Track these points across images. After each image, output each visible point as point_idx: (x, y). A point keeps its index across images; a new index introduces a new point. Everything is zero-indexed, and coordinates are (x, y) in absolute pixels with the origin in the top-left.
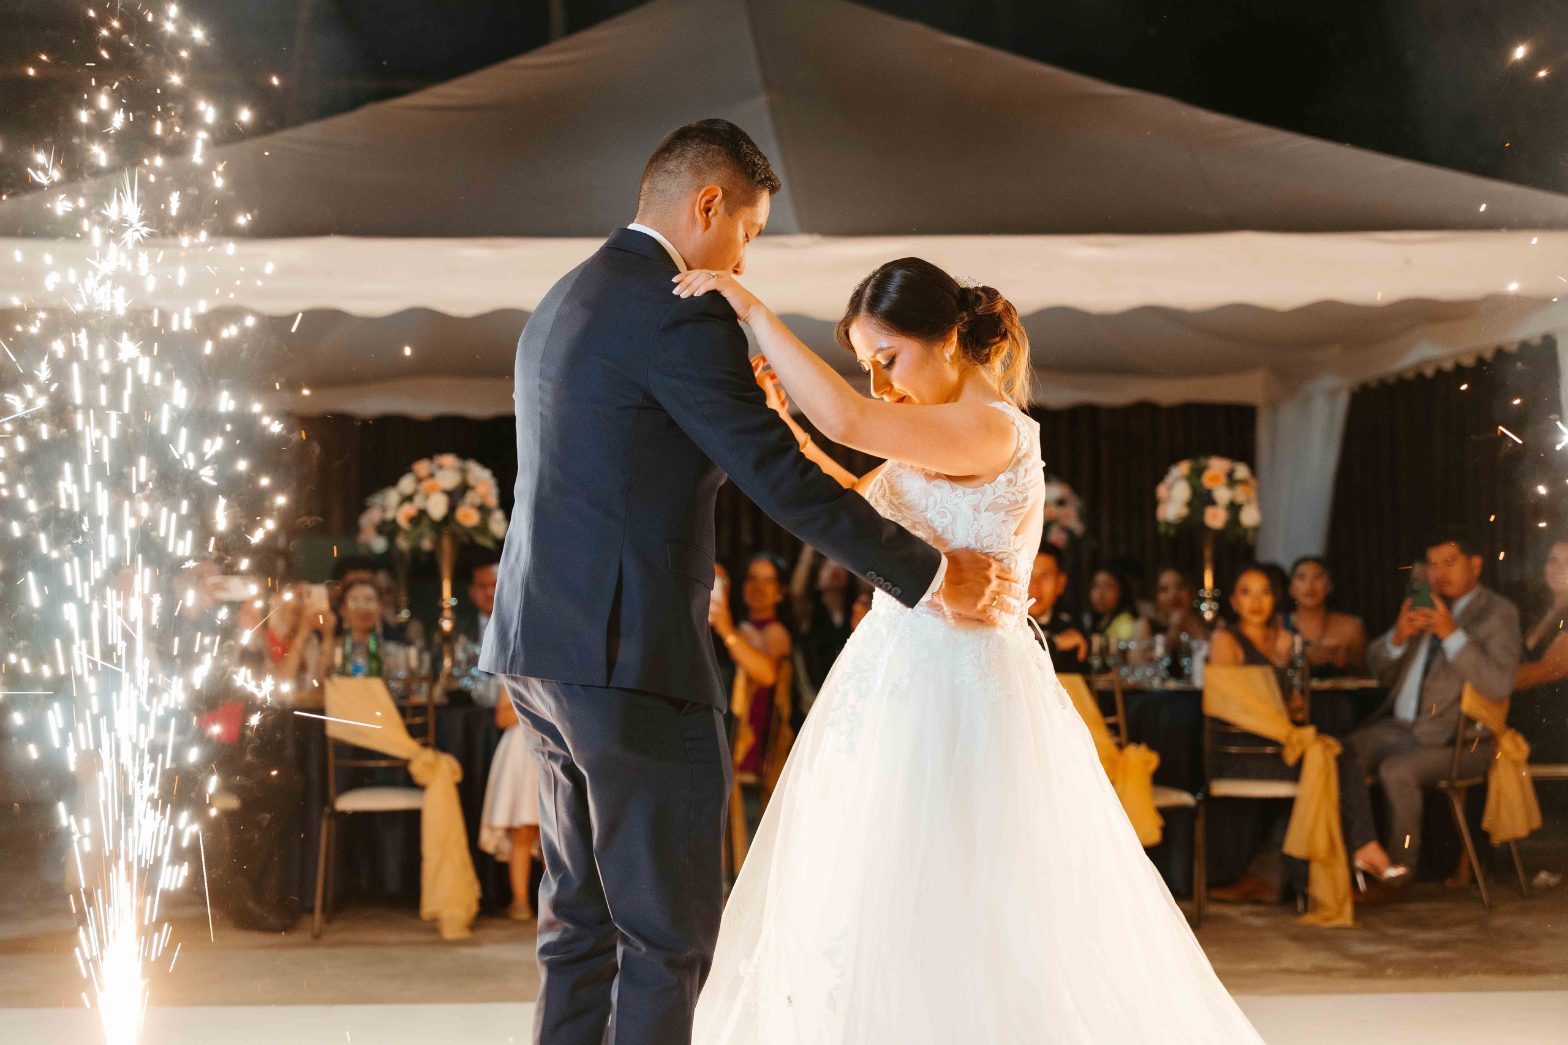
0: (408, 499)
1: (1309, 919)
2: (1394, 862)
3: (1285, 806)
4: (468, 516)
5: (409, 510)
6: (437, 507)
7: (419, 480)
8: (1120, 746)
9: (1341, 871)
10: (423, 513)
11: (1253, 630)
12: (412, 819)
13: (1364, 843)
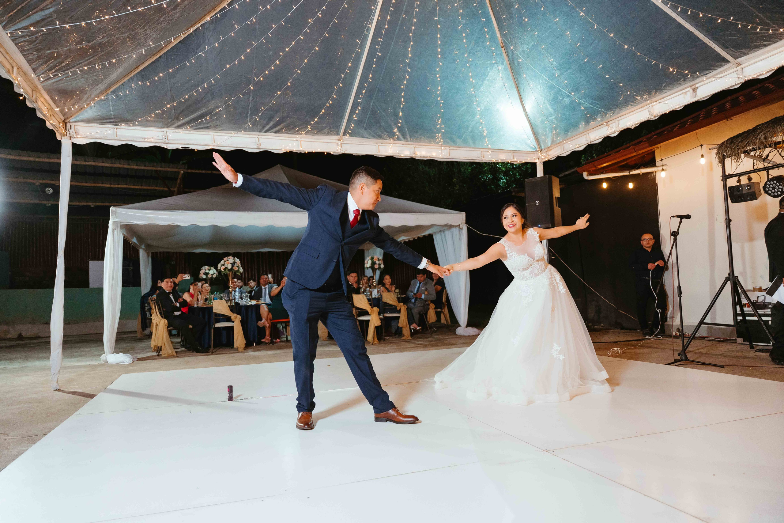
0: (224, 265)
1: (403, 338)
2: (419, 326)
3: (398, 318)
4: (236, 268)
5: (223, 267)
6: (230, 267)
7: (225, 261)
8: (372, 308)
9: (408, 329)
10: (226, 268)
11: (387, 286)
12: (232, 328)
13: (412, 324)
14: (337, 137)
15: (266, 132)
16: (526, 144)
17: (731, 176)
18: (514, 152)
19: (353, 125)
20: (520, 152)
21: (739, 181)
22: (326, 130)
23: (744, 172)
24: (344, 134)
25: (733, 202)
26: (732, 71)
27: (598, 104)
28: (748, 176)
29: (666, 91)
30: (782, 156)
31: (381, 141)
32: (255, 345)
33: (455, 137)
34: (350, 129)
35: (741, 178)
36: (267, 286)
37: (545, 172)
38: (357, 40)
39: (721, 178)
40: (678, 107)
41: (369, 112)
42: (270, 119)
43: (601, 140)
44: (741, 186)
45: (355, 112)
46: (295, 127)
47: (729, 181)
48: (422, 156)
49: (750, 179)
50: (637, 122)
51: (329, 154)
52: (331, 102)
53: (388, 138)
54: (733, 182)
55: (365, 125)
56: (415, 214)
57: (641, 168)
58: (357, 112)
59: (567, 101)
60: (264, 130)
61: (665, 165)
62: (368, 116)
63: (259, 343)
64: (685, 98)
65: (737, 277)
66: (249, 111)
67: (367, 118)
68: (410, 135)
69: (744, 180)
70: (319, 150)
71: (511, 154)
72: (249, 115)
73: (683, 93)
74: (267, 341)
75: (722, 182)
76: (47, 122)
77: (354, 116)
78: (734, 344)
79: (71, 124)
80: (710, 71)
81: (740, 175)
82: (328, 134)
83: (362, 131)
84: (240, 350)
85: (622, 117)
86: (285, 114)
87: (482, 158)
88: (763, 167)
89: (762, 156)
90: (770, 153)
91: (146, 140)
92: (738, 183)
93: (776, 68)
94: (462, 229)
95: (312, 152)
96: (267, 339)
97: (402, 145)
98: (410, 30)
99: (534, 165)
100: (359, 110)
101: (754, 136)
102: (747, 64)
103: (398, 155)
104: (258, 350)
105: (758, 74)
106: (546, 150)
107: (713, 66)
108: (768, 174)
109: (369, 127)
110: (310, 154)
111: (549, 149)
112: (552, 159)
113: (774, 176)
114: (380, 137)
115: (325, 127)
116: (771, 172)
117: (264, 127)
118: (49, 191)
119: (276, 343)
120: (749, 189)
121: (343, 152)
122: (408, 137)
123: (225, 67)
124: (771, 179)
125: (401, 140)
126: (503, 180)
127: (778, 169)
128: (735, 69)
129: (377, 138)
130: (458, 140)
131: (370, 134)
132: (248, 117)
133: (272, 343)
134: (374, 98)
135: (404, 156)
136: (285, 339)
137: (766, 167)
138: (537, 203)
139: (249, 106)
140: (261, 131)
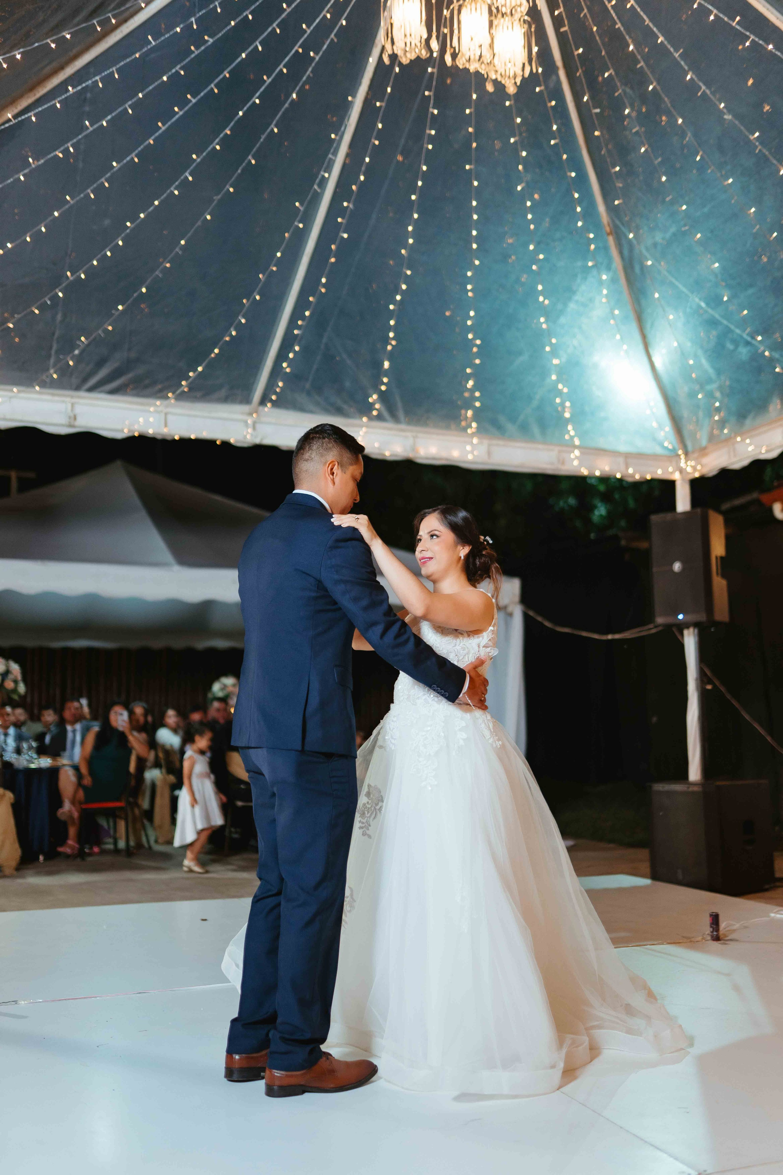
4: (10, 684)
14: (245, 408)
15: (89, 390)
16: (654, 439)
18: (627, 456)
19: (281, 385)
20: (640, 456)
22: (223, 392)
24: (263, 402)
31: (340, 419)
32: (45, 859)
33: (502, 419)
34: (275, 393)
36: (78, 726)
37: (695, 500)
38: (297, 204)
41: (319, 358)
42: (101, 363)
45: (288, 357)
46: (155, 383)
48: (431, 456)
51: (226, 444)
52: (234, 333)
55: (308, 385)
58: (292, 356)
59: (744, 352)
60: (87, 387)
62: (315, 367)
63: (52, 855)
66: (54, 344)
67: (314, 369)
70: (205, 435)
71: (621, 460)
72: (53, 352)
74: (68, 850)
77: (285, 365)
82: (225, 400)
83: (302, 398)
84: (7, 871)
86: (133, 355)
87: (560, 465)
94: (511, 615)
95: (190, 439)
96: (71, 844)
98: (412, 188)
99: (669, 486)
100: (295, 353)
103: (377, 451)
104: (50, 873)
106: (696, 455)
109: (318, 389)
110: (185, 443)
111: (703, 451)
112: (712, 474)
115: (220, 387)
117: (85, 380)
119: (90, 855)
121: (257, 441)
122: (401, 414)
123: (4, 247)
125: (385, 420)
126: (601, 511)
129: (330, 414)
130: (510, 425)
131: (318, 404)
132: (49, 356)
133: (81, 855)
134: (329, 328)
135: (391, 455)
136: (111, 847)
138: (677, 566)
139: (53, 334)
140: (78, 388)
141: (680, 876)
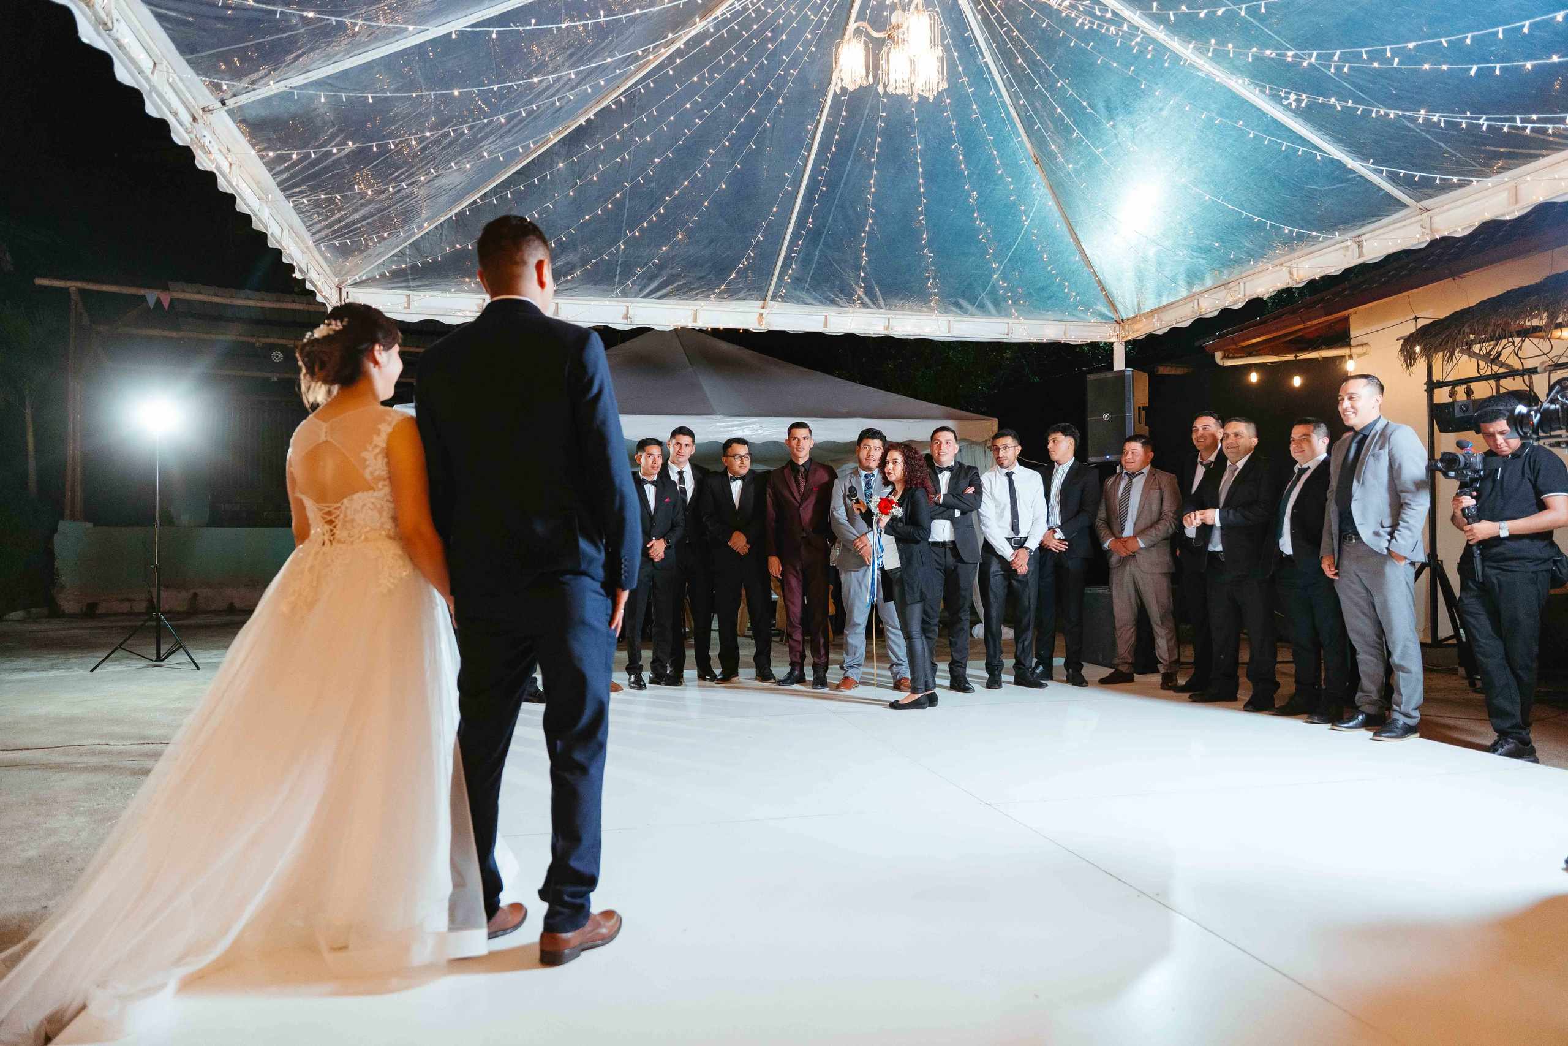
14: (762, 303)
15: (643, 297)
17: (1441, 384)
18: (1069, 325)
19: (784, 291)
21: (1452, 394)
22: (742, 294)
23: (1461, 380)
24: (773, 299)
25: (1441, 431)
26: (1414, 219)
27: (1203, 258)
28: (1465, 386)
29: (1313, 243)
30: (1520, 358)
31: (833, 308)
33: (962, 301)
35: (1457, 388)
38: (786, 174)
39: (1425, 387)
40: (1333, 271)
41: (815, 265)
42: (652, 278)
43: (1216, 313)
44: (1454, 401)
45: (787, 272)
46: (692, 289)
47: (1436, 391)
48: (906, 333)
49: (1469, 392)
50: (1271, 290)
51: (746, 331)
53: (847, 305)
54: (1442, 396)
55: (808, 286)
56: (905, 420)
57: (1322, 349)
58: (790, 272)
60: (643, 295)
61: (1366, 344)
62: (812, 272)
64: (1345, 256)
65: (1442, 561)
66: (619, 267)
67: (811, 273)
68: (884, 300)
69: (1461, 394)
70: (731, 326)
71: (1064, 328)
72: (618, 273)
73: (1341, 248)
75: (1425, 394)
76: (318, 294)
77: (786, 278)
78: (1454, 677)
79: (347, 290)
80: (1379, 218)
81: (1454, 384)
82: (744, 299)
83: (804, 295)
85: (1250, 278)
86: (678, 270)
87: (1012, 335)
88: (1489, 372)
89: (1491, 355)
90: (1503, 348)
91: (458, 314)
92: (1450, 396)
93: (1477, 224)
95: (719, 329)
97: (871, 315)
98: (871, 154)
99: (1108, 348)
101: (1456, 327)
102: (1437, 210)
103: (866, 331)
105: (1451, 230)
106: (1129, 322)
107: (1383, 211)
108: (1498, 387)
109: (813, 288)
111: (1134, 321)
112: (1141, 338)
113: (1511, 389)
114: (833, 302)
115: (740, 289)
116: (1503, 382)
117: (641, 290)
118: (277, 357)
120: (1464, 412)
121: (770, 328)
122: (881, 302)
123: (583, 218)
124: (1505, 394)
125: (869, 307)
127: (1514, 379)
128: (1419, 217)
129: (826, 305)
130: (969, 307)
131: (815, 298)
132: (615, 276)
134: (820, 244)
135: (875, 334)
137: (1496, 374)
138: (1106, 416)
139: (618, 261)
140: (636, 296)
141: (1101, 659)
